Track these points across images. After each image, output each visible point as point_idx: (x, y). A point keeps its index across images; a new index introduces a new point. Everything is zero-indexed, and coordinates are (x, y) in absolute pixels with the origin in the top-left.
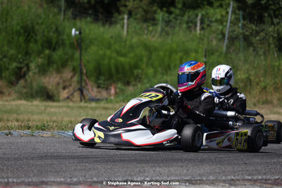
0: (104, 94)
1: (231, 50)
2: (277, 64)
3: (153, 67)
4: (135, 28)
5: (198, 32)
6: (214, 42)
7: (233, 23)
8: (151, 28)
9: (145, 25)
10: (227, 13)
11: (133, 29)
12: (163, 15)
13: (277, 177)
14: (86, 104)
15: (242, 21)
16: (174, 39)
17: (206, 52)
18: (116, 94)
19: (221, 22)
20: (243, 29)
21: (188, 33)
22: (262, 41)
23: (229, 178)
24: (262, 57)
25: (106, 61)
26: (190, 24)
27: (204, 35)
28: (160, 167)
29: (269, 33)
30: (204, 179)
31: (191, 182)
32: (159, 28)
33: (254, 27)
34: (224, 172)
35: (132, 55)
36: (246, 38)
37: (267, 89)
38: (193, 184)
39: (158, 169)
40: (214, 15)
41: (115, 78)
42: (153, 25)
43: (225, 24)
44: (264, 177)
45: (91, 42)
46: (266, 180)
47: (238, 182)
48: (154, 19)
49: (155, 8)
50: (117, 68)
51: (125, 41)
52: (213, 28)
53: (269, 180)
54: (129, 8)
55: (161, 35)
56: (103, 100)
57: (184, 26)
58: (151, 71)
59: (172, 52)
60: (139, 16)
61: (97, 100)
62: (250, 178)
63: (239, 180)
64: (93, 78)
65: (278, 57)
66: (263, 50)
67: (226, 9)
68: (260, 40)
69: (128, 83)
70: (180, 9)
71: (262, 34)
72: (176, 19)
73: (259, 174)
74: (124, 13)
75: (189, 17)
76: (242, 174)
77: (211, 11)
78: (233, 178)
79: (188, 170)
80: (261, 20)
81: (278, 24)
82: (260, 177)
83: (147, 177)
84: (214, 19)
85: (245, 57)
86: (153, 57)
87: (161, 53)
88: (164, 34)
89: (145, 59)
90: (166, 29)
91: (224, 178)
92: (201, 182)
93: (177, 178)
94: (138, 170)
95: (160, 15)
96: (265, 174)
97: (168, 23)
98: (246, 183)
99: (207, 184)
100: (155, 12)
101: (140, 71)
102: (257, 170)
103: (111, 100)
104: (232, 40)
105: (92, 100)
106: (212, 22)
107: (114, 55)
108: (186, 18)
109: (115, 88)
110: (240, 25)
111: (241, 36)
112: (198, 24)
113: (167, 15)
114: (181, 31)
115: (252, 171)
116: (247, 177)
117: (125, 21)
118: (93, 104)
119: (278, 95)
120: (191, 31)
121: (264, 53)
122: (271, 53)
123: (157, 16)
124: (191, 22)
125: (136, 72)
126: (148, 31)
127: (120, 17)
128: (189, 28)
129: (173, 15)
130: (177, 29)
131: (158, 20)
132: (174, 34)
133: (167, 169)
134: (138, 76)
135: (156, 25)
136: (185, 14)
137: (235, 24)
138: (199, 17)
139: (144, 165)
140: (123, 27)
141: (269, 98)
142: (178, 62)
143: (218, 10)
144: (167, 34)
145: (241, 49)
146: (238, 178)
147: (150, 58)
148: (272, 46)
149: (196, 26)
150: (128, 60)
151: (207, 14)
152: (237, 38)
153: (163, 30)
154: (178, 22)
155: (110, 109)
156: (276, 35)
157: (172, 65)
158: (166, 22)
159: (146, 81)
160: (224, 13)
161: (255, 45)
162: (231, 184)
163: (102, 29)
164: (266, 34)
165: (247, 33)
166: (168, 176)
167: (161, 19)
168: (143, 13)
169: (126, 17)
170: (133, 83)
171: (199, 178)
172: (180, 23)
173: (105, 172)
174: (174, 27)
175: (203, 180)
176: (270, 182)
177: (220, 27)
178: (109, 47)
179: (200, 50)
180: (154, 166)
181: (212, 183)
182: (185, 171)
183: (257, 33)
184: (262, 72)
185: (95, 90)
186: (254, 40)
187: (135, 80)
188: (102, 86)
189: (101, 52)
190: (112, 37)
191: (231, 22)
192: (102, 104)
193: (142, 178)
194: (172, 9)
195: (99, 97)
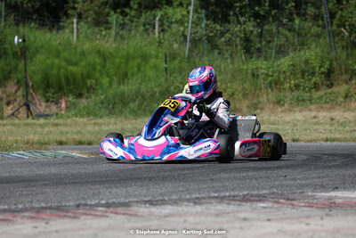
0: (54, 108)
1: (194, 54)
2: (245, 67)
3: (108, 76)
4: (86, 32)
5: (157, 34)
6: (176, 46)
7: (196, 24)
8: (104, 33)
9: (97, 30)
10: (188, 12)
11: (84, 34)
12: (117, 18)
13: (246, 193)
14: (33, 121)
15: (205, 21)
16: (130, 43)
17: (166, 57)
18: (67, 108)
19: (181, 22)
20: (206, 30)
21: (146, 36)
22: (229, 42)
23: (194, 196)
24: (229, 61)
25: (55, 72)
26: (147, 27)
27: (164, 39)
28: (117, 188)
29: (236, 32)
30: (166, 198)
31: (151, 203)
32: (113, 32)
33: (218, 27)
34: (188, 190)
35: (84, 63)
36: (210, 40)
37: (236, 96)
38: (154, 205)
39: (114, 190)
40: (173, 15)
41: (65, 91)
42: (106, 29)
43: (186, 25)
44: (232, 193)
45: (37, 51)
46: (234, 197)
47: (203, 200)
48: (107, 23)
49: (107, 10)
50: (67, 79)
51: (76, 48)
52: (174, 31)
53: (237, 196)
54: (79, 10)
55: (115, 40)
56: (52, 115)
57: (142, 28)
58: (105, 81)
59: (128, 58)
60: (89, 19)
61: (46, 116)
62: (216, 195)
63: (204, 198)
64: (41, 91)
65: (246, 59)
66: (229, 52)
67: (187, 8)
68: (225, 42)
69: (80, 96)
70: (135, 10)
71: (227, 35)
72: (132, 21)
73: (227, 190)
74: (73, 16)
75: (146, 18)
76: (208, 191)
77: (170, 11)
78: (198, 196)
79: (148, 190)
80: (225, 19)
81: (245, 23)
82: (227, 194)
83: (102, 199)
84: (174, 20)
85: (209, 61)
86: (108, 65)
87: (117, 60)
88: (118, 38)
89: (98, 67)
90: (121, 32)
91: (188, 197)
92: (163, 202)
93: (136, 200)
94: (92, 192)
95: (114, 18)
96: (233, 190)
97: (123, 26)
98: (213, 201)
99: (170, 204)
100: (108, 15)
101: (94, 81)
102: (224, 186)
103: (62, 115)
104: (195, 42)
105: (40, 116)
106: (172, 23)
107: (63, 64)
108: (142, 20)
109: (66, 102)
110: (203, 25)
111: (205, 38)
112: (157, 26)
113: (121, 17)
114: (138, 35)
115: (219, 187)
116: (213, 194)
117: (75, 26)
118: (42, 121)
119: (247, 102)
120: (149, 34)
121: (231, 56)
122: (239, 55)
123: (110, 19)
124: (149, 24)
125: (89, 82)
126: (101, 35)
127: (68, 21)
128: (146, 30)
129: (128, 17)
130: (133, 32)
131: (112, 24)
132: (130, 38)
133: (125, 190)
134: (91, 86)
135: (110, 28)
136: (141, 15)
137: (197, 25)
138: (157, 19)
139: (98, 186)
140: (72, 32)
141: (238, 106)
142: (136, 69)
143: (178, 10)
144: (122, 38)
145: (206, 52)
146: (204, 195)
147: (104, 66)
148: (239, 47)
149: (154, 28)
150: (80, 69)
151: (166, 14)
152: (200, 39)
153: (117, 34)
154: (134, 24)
155: (60, 125)
156: (242, 35)
157: (129, 73)
158: (121, 25)
159: (100, 92)
160: (185, 13)
161: (220, 47)
162: (195, 203)
163: (48, 35)
164: (232, 34)
165: (211, 34)
166: (126, 198)
167: (114, 21)
168: (94, 16)
169: (75, 21)
170: (87, 95)
171: (160, 198)
172: (136, 26)
173: (55, 196)
174: (130, 31)
175: (164, 200)
176: (239, 198)
177: (182, 29)
178: (58, 55)
179: (160, 55)
180: (110, 187)
181: (175, 202)
182: (145, 191)
183: (222, 34)
184: (229, 76)
185: (44, 104)
186: (219, 43)
187: (88, 92)
188: (51, 99)
189: (49, 61)
190: (60, 44)
191: (193, 23)
192: (52, 120)
193: (97, 201)
194: (127, 10)
195: (48, 112)
